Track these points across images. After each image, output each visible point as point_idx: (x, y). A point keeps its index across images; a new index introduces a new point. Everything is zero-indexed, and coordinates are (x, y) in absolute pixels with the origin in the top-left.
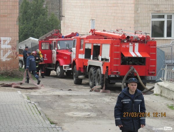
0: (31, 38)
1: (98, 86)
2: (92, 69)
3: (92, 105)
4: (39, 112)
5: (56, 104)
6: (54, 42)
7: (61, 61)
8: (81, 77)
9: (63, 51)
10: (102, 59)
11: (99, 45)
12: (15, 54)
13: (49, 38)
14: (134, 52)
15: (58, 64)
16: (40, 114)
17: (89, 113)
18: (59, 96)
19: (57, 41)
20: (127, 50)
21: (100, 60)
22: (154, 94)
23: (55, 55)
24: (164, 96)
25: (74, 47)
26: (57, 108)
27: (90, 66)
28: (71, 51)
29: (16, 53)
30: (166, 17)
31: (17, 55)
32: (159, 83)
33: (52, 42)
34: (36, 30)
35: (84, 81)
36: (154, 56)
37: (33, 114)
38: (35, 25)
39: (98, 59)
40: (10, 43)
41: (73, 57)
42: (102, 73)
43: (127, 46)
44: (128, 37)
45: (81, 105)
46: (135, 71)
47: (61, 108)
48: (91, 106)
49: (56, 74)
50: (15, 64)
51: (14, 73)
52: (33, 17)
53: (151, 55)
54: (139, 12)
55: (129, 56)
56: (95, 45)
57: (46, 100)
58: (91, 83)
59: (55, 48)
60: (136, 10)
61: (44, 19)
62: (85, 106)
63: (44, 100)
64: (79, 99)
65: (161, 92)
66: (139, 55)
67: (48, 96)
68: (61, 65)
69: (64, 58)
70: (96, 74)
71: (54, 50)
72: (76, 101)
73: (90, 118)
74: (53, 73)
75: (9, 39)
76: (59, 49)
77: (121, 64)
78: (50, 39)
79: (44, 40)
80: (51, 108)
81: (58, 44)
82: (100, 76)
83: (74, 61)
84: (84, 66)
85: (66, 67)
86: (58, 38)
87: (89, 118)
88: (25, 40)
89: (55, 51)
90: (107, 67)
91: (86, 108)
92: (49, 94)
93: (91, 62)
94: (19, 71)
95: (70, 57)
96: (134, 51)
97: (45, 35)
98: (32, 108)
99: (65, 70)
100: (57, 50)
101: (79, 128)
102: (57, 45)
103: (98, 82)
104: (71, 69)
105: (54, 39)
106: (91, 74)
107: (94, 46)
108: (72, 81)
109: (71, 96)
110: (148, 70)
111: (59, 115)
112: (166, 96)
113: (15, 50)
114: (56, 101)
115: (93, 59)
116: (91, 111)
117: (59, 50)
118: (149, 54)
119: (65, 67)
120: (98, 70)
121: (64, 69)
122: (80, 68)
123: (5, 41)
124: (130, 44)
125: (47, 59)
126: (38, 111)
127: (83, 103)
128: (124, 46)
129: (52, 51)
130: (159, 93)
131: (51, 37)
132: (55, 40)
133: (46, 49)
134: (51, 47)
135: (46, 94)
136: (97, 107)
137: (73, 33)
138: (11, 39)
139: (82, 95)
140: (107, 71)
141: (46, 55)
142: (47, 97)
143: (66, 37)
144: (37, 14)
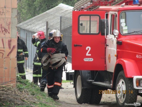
6: (113, 16)
7: (128, 64)
9: (136, 39)
12: (6, 45)
15: (121, 73)
19: (119, 11)
23: (112, 49)
29: (10, 42)
31: (12, 47)
33: (107, 15)
49: (115, 100)
50: (6, 70)
51: (3, 94)
59: (113, 29)
68: (129, 76)
69: (137, 56)
71: (110, 37)
76: (125, 32)
78: (101, 7)
79: (87, 9)
81: (123, 21)
86: (124, 4)
88: (47, 11)
89: (113, 38)
94: (15, 89)
99: (138, 90)
100: (120, 35)
102: (119, 23)
105: (114, 8)
113: (7, 35)
117: (125, 35)
119: (139, 81)
121: (135, 87)
125: (91, 60)
129: (106, 40)
133: (90, 34)
141: (90, 48)
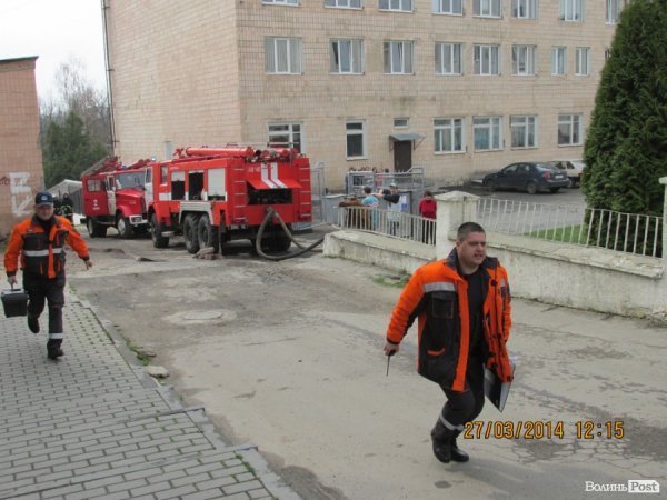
0: (66, 181)
1: (205, 249)
2: (189, 218)
3: (214, 290)
4: (108, 335)
5: (135, 295)
6: (110, 178)
7: (125, 208)
8: (166, 234)
9: (128, 192)
10: (210, 198)
11: (200, 172)
13: (99, 171)
14: (272, 180)
15: (120, 215)
16: (111, 339)
17: (217, 313)
18: (136, 275)
19: (114, 175)
20: (258, 176)
21: (206, 199)
22: (326, 257)
23: (112, 200)
24: (350, 260)
25: (148, 181)
26: (140, 305)
27: (185, 213)
28: (144, 189)
30: (291, 128)
32: (335, 234)
33: (106, 178)
34: (74, 167)
35: (172, 242)
36: (307, 186)
37: (92, 343)
38: (71, 160)
39: (200, 199)
40: (28, 183)
41: (149, 199)
42: (212, 223)
43: (257, 170)
44: (258, 153)
45: (191, 293)
46: (277, 215)
47: (149, 305)
48: (212, 294)
49: (117, 233)
52: (67, 149)
53: (302, 184)
54: (248, 121)
55: (261, 187)
56: (191, 172)
57: (112, 288)
58: (189, 244)
59: (111, 187)
60: (243, 119)
61: (85, 150)
62: (200, 294)
63: (108, 289)
64: (182, 279)
65: (342, 251)
66: (282, 185)
67: (114, 277)
68: (126, 216)
69: (130, 203)
70: (199, 226)
71: (109, 192)
72: (175, 283)
73: (223, 325)
74: (111, 230)
75: (24, 176)
76: (120, 188)
77: (249, 204)
78: (101, 174)
80: (127, 306)
81: (118, 181)
82: (209, 230)
83: (151, 207)
84: (172, 214)
85: (137, 220)
86: (116, 170)
87: (221, 325)
89: (112, 193)
90: (222, 212)
91: (204, 298)
92: (115, 273)
93: (187, 204)
95: (142, 200)
96: (270, 178)
97: (92, 168)
98: (86, 323)
99: (133, 225)
100: (117, 190)
101: (217, 366)
102: (116, 183)
103: (205, 241)
104: (145, 221)
106: (188, 228)
107: (191, 176)
108: (150, 243)
109: (160, 272)
110: (299, 212)
111: (151, 326)
112: (354, 258)
114: (134, 288)
115: (190, 199)
116: (218, 306)
117: (120, 190)
118: (299, 182)
119: (134, 219)
120: (204, 218)
121: (133, 222)
122: (163, 218)
123: (18, 180)
124: (263, 165)
125: (98, 208)
126: (104, 330)
127: (192, 286)
128: (251, 170)
129: (107, 194)
130: (337, 253)
131: (104, 170)
132: (110, 174)
133: (96, 191)
134: (104, 187)
135: (110, 273)
136: (226, 293)
137: (141, 161)
138: (29, 175)
139: (184, 270)
140: (224, 219)
141: (97, 201)
142: (111, 281)
143: (130, 168)
144: (74, 144)
